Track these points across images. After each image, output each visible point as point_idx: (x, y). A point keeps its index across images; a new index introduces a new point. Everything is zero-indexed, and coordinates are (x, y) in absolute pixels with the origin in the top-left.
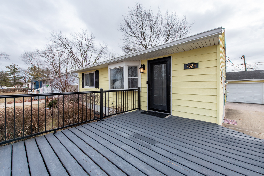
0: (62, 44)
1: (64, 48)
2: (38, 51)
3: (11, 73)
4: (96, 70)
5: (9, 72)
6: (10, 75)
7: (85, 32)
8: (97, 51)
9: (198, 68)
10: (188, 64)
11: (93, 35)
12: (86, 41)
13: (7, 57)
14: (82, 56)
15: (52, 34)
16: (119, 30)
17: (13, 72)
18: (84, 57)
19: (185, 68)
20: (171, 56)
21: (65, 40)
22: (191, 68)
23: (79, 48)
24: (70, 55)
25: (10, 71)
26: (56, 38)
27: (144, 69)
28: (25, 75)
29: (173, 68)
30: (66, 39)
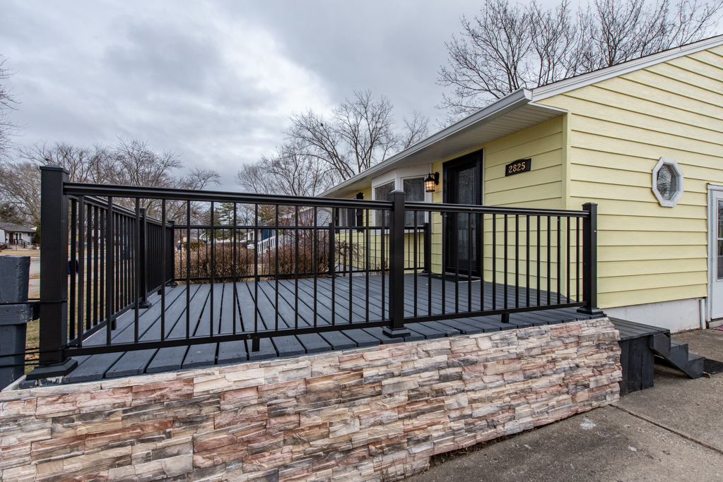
0: (314, 138)
1: (318, 147)
2: (265, 161)
3: (223, 212)
4: (357, 193)
5: (220, 209)
6: (223, 216)
7: (365, 99)
8: (400, 142)
9: (529, 170)
10: (512, 164)
11: (385, 102)
12: (369, 120)
13: (216, 179)
14: (361, 161)
15: (293, 120)
16: (439, 82)
17: (227, 209)
18: (365, 161)
19: (507, 174)
20: (482, 150)
21: (321, 128)
22: (517, 173)
23: (353, 143)
24: (332, 162)
25: (222, 207)
26: (302, 125)
27: (437, 183)
28: (247, 214)
29: (487, 175)
30: (322, 125)
